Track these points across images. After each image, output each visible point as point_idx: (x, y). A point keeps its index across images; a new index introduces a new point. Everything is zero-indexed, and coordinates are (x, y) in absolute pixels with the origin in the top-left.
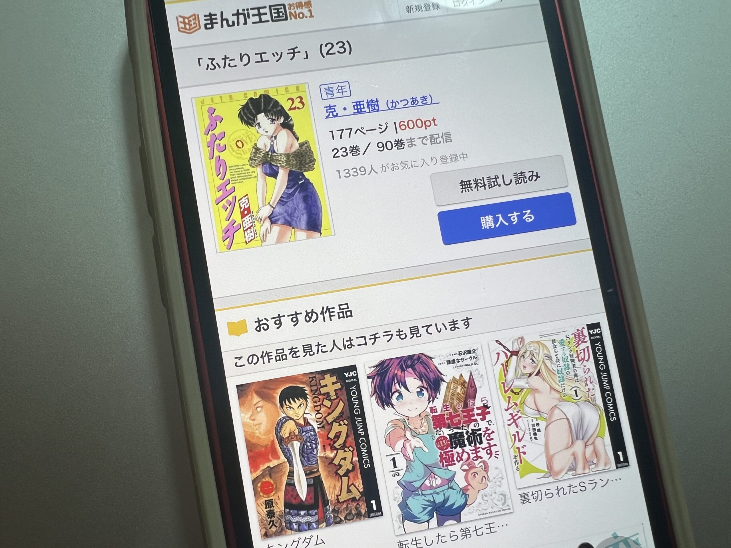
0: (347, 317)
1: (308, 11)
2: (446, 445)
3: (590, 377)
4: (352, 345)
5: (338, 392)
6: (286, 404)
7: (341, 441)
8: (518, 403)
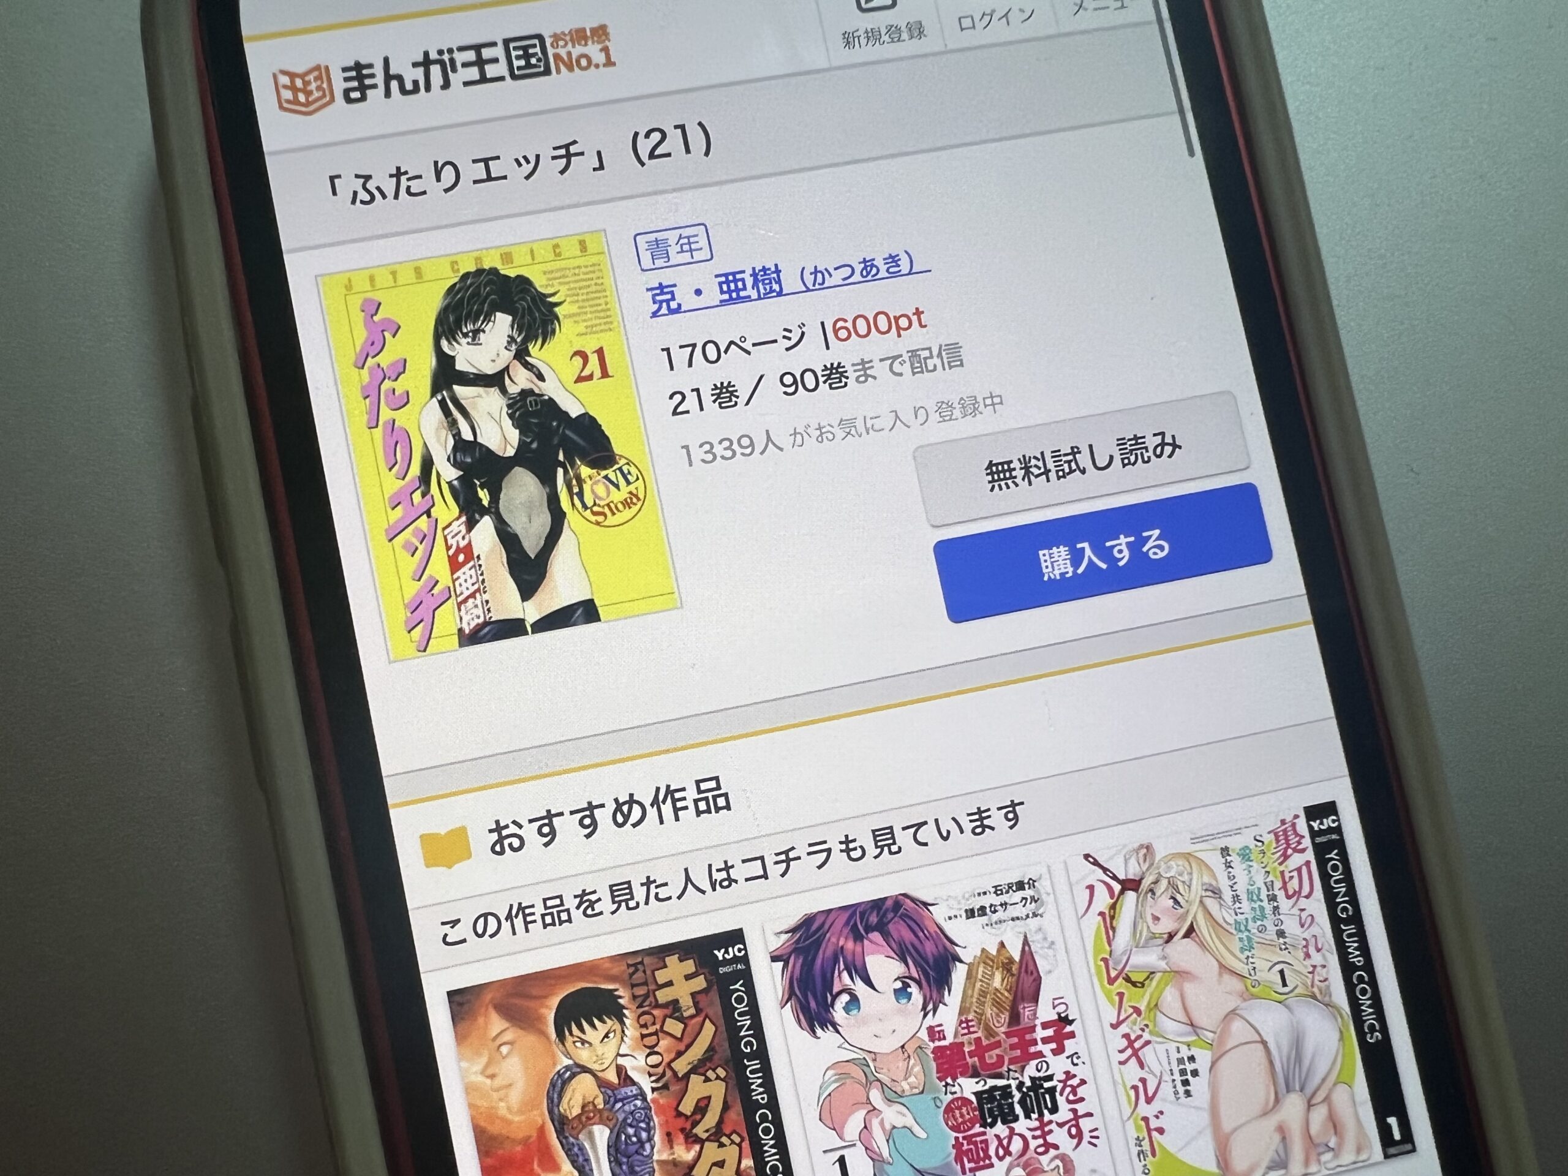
0: (717, 812)
1: (601, 50)
2: (970, 1120)
3: (1315, 936)
4: (731, 881)
5: (699, 997)
6: (571, 1034)
7: (710, 1120)
8: (1143, 1008)
